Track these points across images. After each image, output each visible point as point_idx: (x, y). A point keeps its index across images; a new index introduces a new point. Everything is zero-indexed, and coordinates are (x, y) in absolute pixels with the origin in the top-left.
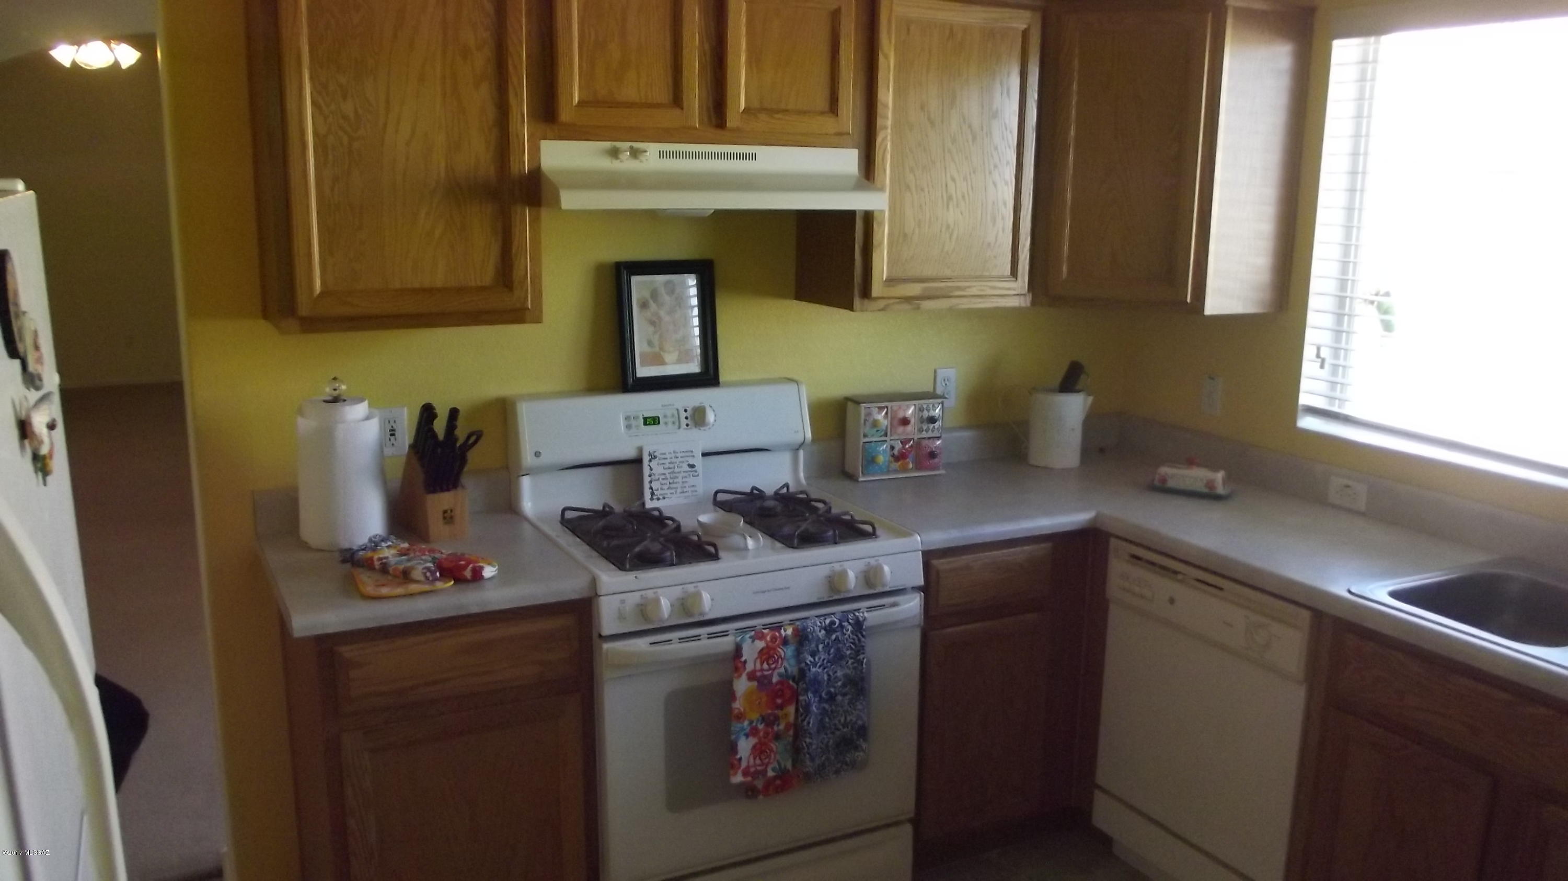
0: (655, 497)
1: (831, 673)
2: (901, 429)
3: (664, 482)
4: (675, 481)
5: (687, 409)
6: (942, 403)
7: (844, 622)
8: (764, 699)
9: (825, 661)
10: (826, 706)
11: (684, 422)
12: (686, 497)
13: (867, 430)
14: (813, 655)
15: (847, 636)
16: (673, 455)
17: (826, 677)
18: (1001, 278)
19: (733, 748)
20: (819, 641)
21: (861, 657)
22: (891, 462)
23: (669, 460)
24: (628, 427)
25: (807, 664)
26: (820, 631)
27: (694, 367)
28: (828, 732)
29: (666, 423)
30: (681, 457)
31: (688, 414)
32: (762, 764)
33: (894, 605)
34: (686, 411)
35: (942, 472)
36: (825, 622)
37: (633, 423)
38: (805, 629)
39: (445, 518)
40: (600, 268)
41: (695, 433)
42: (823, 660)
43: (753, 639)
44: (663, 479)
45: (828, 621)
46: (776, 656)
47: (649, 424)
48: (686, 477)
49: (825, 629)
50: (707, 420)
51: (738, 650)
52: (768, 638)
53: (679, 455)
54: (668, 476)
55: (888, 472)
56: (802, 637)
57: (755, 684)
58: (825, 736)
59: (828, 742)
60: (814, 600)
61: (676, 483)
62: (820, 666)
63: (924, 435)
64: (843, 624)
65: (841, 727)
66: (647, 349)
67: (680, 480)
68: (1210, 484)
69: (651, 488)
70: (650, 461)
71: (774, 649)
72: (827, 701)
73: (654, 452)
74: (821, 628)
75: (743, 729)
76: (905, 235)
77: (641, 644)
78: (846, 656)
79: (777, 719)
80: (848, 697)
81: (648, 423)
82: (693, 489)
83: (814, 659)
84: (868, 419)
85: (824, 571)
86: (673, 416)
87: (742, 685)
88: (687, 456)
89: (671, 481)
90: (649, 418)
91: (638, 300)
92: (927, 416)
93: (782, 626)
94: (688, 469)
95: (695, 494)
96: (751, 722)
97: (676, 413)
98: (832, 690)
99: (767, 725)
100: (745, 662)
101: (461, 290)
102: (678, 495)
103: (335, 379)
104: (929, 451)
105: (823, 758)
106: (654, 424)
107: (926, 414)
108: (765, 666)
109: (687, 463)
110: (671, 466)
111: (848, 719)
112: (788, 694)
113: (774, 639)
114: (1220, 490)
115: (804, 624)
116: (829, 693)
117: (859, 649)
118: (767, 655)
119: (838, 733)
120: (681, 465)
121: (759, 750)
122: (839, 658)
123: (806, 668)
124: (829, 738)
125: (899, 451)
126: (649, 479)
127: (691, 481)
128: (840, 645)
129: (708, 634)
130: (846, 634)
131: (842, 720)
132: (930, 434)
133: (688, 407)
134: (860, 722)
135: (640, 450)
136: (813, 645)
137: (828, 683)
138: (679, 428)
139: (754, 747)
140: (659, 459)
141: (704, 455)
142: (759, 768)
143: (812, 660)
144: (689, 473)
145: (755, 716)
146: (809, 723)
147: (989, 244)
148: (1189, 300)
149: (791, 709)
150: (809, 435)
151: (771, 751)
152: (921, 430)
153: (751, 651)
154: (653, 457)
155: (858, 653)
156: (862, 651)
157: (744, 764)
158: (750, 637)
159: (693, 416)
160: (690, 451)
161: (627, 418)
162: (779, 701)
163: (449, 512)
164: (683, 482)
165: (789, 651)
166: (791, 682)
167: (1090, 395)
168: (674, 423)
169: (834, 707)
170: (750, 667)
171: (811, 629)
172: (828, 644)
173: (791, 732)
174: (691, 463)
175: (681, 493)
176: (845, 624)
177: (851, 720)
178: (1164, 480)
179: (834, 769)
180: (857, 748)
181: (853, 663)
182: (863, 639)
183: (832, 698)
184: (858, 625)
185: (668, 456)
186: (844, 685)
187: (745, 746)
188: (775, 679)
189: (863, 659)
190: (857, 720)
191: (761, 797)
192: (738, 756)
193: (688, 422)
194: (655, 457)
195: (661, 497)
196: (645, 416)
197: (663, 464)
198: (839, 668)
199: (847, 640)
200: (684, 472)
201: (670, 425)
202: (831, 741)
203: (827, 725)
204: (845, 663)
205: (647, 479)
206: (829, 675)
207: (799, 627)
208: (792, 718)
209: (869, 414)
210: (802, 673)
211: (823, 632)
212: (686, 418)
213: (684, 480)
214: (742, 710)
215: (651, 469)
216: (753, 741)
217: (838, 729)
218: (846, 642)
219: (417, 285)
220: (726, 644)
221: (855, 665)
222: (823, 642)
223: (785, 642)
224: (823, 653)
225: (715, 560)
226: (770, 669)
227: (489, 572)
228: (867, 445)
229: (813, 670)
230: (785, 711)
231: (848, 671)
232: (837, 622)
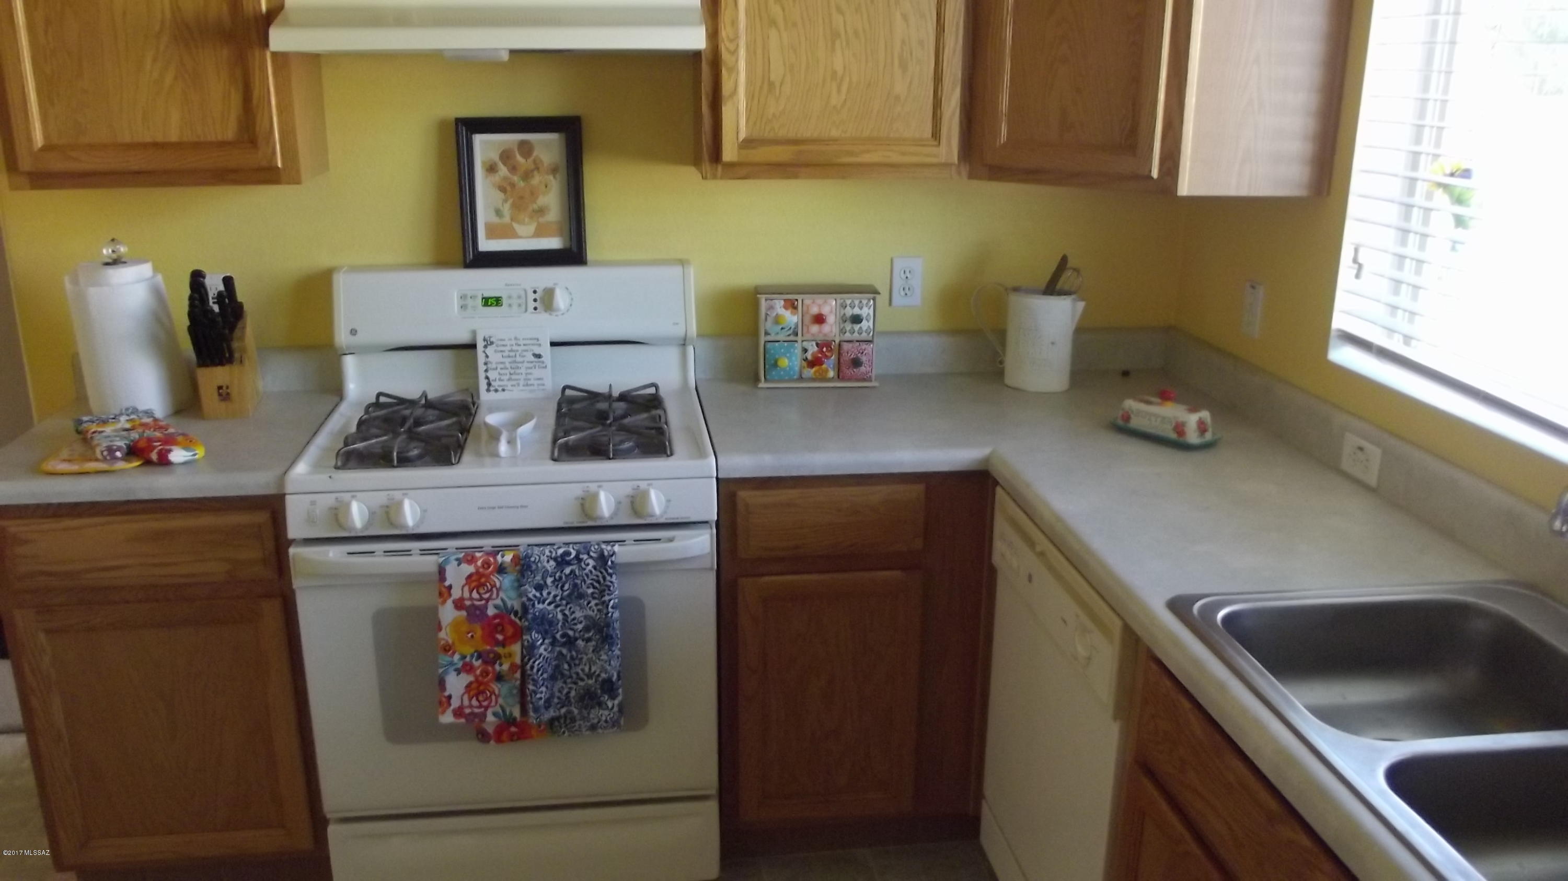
0: (492, 388)
1: (567, 612)
2: (815, 329)
3: (503, 372)
4: (518, 371)
5: (537, 290)
6: (874, 299)
7: (583, 554)
8: (479, 633)
9: (558, 598)
10: (564, 651)
11: (532, 305)
12: (531, 391)
13: (769, 325)
14: (539, 588)
15: (587, 571)
16: (513, 342)
17: (560, 616)
18: (919, 142)
19: (442, 684)
20: (545, 574)
21: (607, 598)
22: (804, 367)
23: (508, 348)
24: (463, 307)
25: (530, 600)
26: (548, 561)
27: (553, 243)
28: (569, 681)
29: (510, 305)
30: (524, 345)
31: (537, 296)
32: (480, 706)
33: (671, 540)
34: (535, 292)
35: (874, 384)
36: (556, 553)
37: (470, 302)
38: (527, 557)
39: (220, 395)
40: (442, 125)
41: (543, 317)
42: (555, 596)
43: (459, 562)
44: (501, 369)
45: (560, 551)
46: (488, 584)
47: (491, 305)
48: (531, 368)
49: (555, 559)
50: (555, 305)
51: (441, 571)
52: (479, 563)
53: (521, 342)
54: (508, 365)
55: (801, 378)
56: (524, 565)
57: (464, 613)
58: (564, 686)
59: (569, 693)
60: (559, 523)
61: (518, 374)
62: (550, 604)
63: (848, 336)
64: (581, 556)
65: (585, 678)
66: (495, 219)
67: (523, 371)
68: (1180, 429)
69: (487, 378)
70: (485, 347)
71: (487, 577)
72: (563, 645)
73: (490, 337)
74: (550, 558)
75: (452, 664)
76: (771, 85)
77: (334, 553)
78: (588, 596)
79: (498, 657)
80: (594, 643)
81: (489, 304)
82: (540, 382)
83: (541, 594)
84: (769, 313)
85: (577, 490)
86: (519, 297)
87: (448, 614)
88: (533, 345)
89: (512, 371)
90: (491, 298)
91: (484, 163)
92: (851, 314)
93: (498, 552)
94: (532, 358)
95: (541, 387)
96: (463, 657)
97: (523, 293)
98: (571, 633)
99: (485, 662)
100: (450, 587)
101: (197, 146)
102: (521, 387)
103: (113, 240)
104: (852, 356)
105: (563, 711)
106: (497, 305)
107: (849, 312)
108: (475, 595)
109: (532, 353)
110: (512, 354)
111: (593, 669)
112: (510, 631)
113: (486, 564)
114: (1193, 437)
115: (529, 551)
116: (564, 635)
117: (603, 589)
118: (477, 581)
119: (581, 683)
120: (525, 353)
121: (476, 690)
122: (576, 595)
123: (527, 603)
124: (571, 688)
125: (813, 354)
126: (485, 368)
127: (537, 373)
128: (579, 582)
129: (421, 550)
130: (585, 569)
131: (587, 669)
132: (856, 336)
133: (538, 288)
134: (603, 675)
135: (474, 333)
136: (538, 578)
137: (563, 623)
138: (526, 310)
139: (468, 687)
140: (497, 346)
141: (553, 344)
142: (476, 710)
143: (538, 594)
144: (534, 363)
145: (468, 650)
146: (532, 668)
147: (897, 98)
148: (1155, 174)
149: (516, 648)
150: (693, 330)
151: (493, 693)
152: (843, 331)
153: (457, 575)
154: (489, 343)
155: (602, 593)
156: (607, 592)
157: (455, 703)
158: (457, 559)
159: (543, 300)
160: (535, 339)
161: (463, 297)
162: (500, 637)
163: (224, 388)
164: (526, 374)
165: (506, 581)
166: (512, 617)
167: (1083, 300)
168: (520, 305)
169: (574, 653)
170: (456, 593)
171: (536, 558)
172: (561, 578)
173: (518, 675)
174: (537, 352)
175: (524, 386)
176: (585, 557)
177: (595, 672)
178: (1127, 418)
179: (589, 724)
180: (600, 705)
181: (596, 605)
182: (608, 578)
183: (570, 642)
184: (602, 559)
185: (508, 343)
186: (587, 629)
187: (456, 684)
188: (491, 611)
189: (610, 600)
190: (601, 672)
191: (492, 742)
192: (447, 694)
193: (537, 304)
194: (492, 343)
195: (500, 389)
196: (485, 295)
197: (501, 351)
198: (578, 608)
199: (587, 575)
200: (528, 362)
201: (515, 307)
202: (573, 693)
203: (567, 673)
204: (585, 603)
205: (481, 368)
206: (564, 615)
207: (521, 556)
208: (518, 660)
209: (771, 308)
210: (525, 609)
211: (552, 563)
212: (535, 300)
213: (529, 371)
214: (450, 641)
215: (487, 356)
216: (466, 679)
217: (582, 680)
218: (586, 578)
219: (148, 139)
220: (430, 563)
221: (600, 607)
222: (553, 575)
223: (501, 570)
224: (554, 587)
225: (448, 465)
226: (481, 599)
227: (178, 455)
228: (769, 345)
229: (541, 606)
230: (507, 650)
231: (590, 613)
232: (574, 553)
